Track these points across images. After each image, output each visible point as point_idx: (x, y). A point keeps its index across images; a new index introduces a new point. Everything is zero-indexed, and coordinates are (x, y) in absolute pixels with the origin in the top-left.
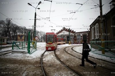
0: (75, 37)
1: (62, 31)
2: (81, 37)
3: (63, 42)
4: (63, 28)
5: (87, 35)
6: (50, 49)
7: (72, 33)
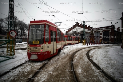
0: (92, 34)
1: (74, 27)
2: (101, 34)
3: (74, 41)
4: (76, 23)
5: (110, 31)
6: (34, 57)
7: (87, 30)
